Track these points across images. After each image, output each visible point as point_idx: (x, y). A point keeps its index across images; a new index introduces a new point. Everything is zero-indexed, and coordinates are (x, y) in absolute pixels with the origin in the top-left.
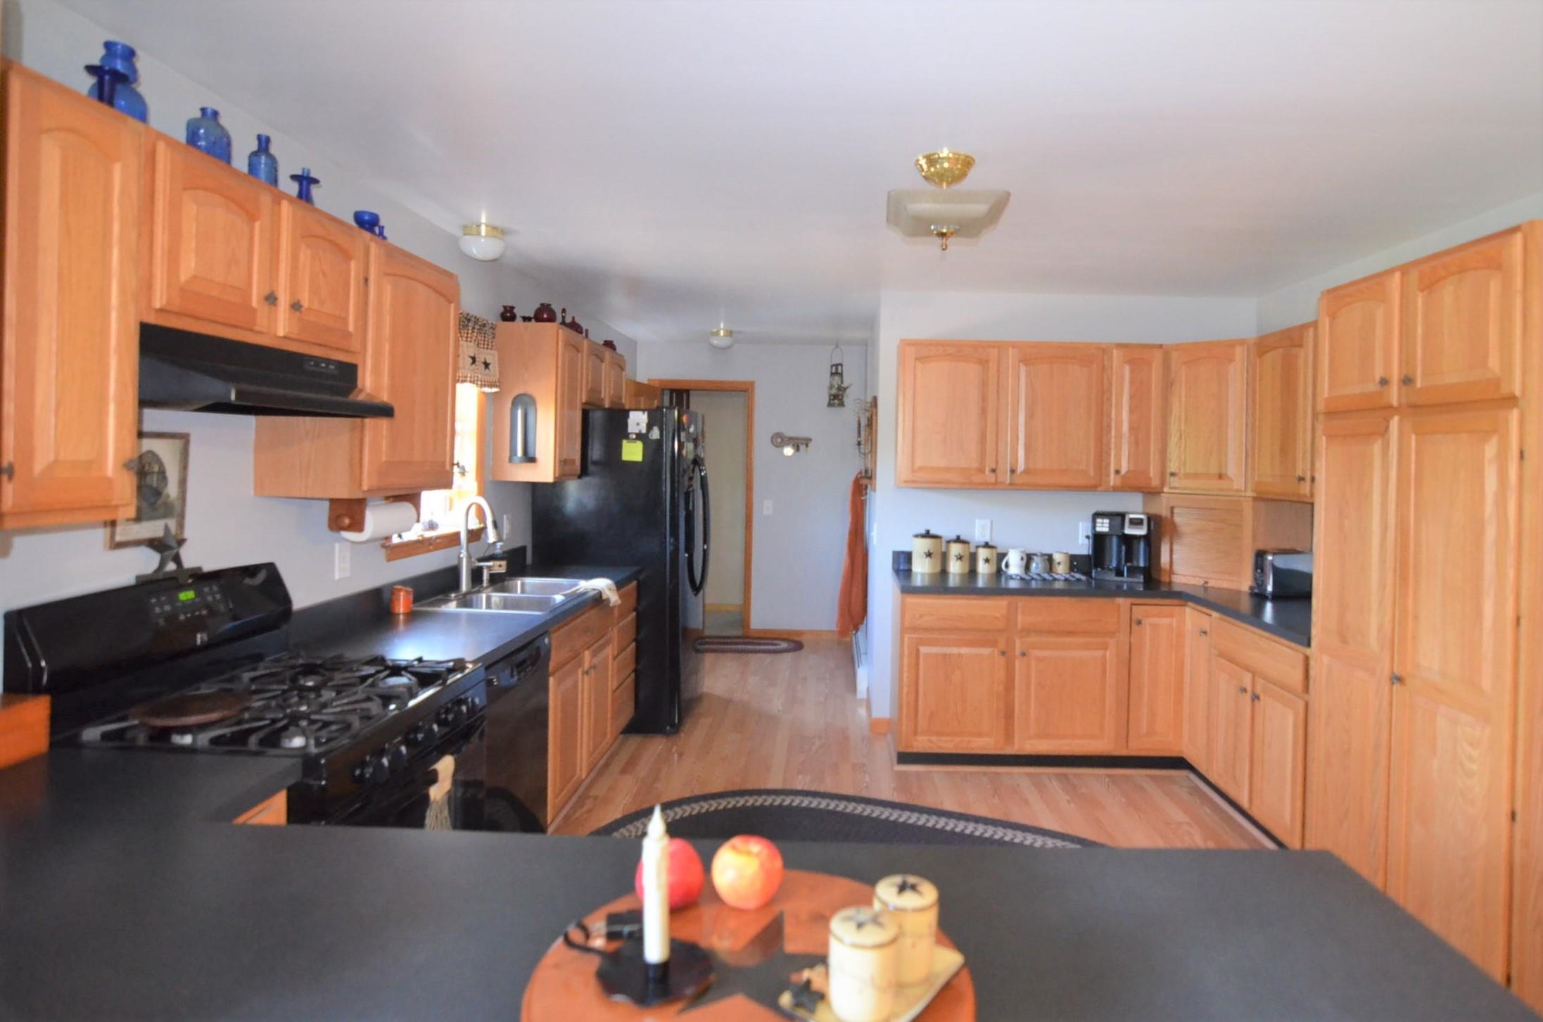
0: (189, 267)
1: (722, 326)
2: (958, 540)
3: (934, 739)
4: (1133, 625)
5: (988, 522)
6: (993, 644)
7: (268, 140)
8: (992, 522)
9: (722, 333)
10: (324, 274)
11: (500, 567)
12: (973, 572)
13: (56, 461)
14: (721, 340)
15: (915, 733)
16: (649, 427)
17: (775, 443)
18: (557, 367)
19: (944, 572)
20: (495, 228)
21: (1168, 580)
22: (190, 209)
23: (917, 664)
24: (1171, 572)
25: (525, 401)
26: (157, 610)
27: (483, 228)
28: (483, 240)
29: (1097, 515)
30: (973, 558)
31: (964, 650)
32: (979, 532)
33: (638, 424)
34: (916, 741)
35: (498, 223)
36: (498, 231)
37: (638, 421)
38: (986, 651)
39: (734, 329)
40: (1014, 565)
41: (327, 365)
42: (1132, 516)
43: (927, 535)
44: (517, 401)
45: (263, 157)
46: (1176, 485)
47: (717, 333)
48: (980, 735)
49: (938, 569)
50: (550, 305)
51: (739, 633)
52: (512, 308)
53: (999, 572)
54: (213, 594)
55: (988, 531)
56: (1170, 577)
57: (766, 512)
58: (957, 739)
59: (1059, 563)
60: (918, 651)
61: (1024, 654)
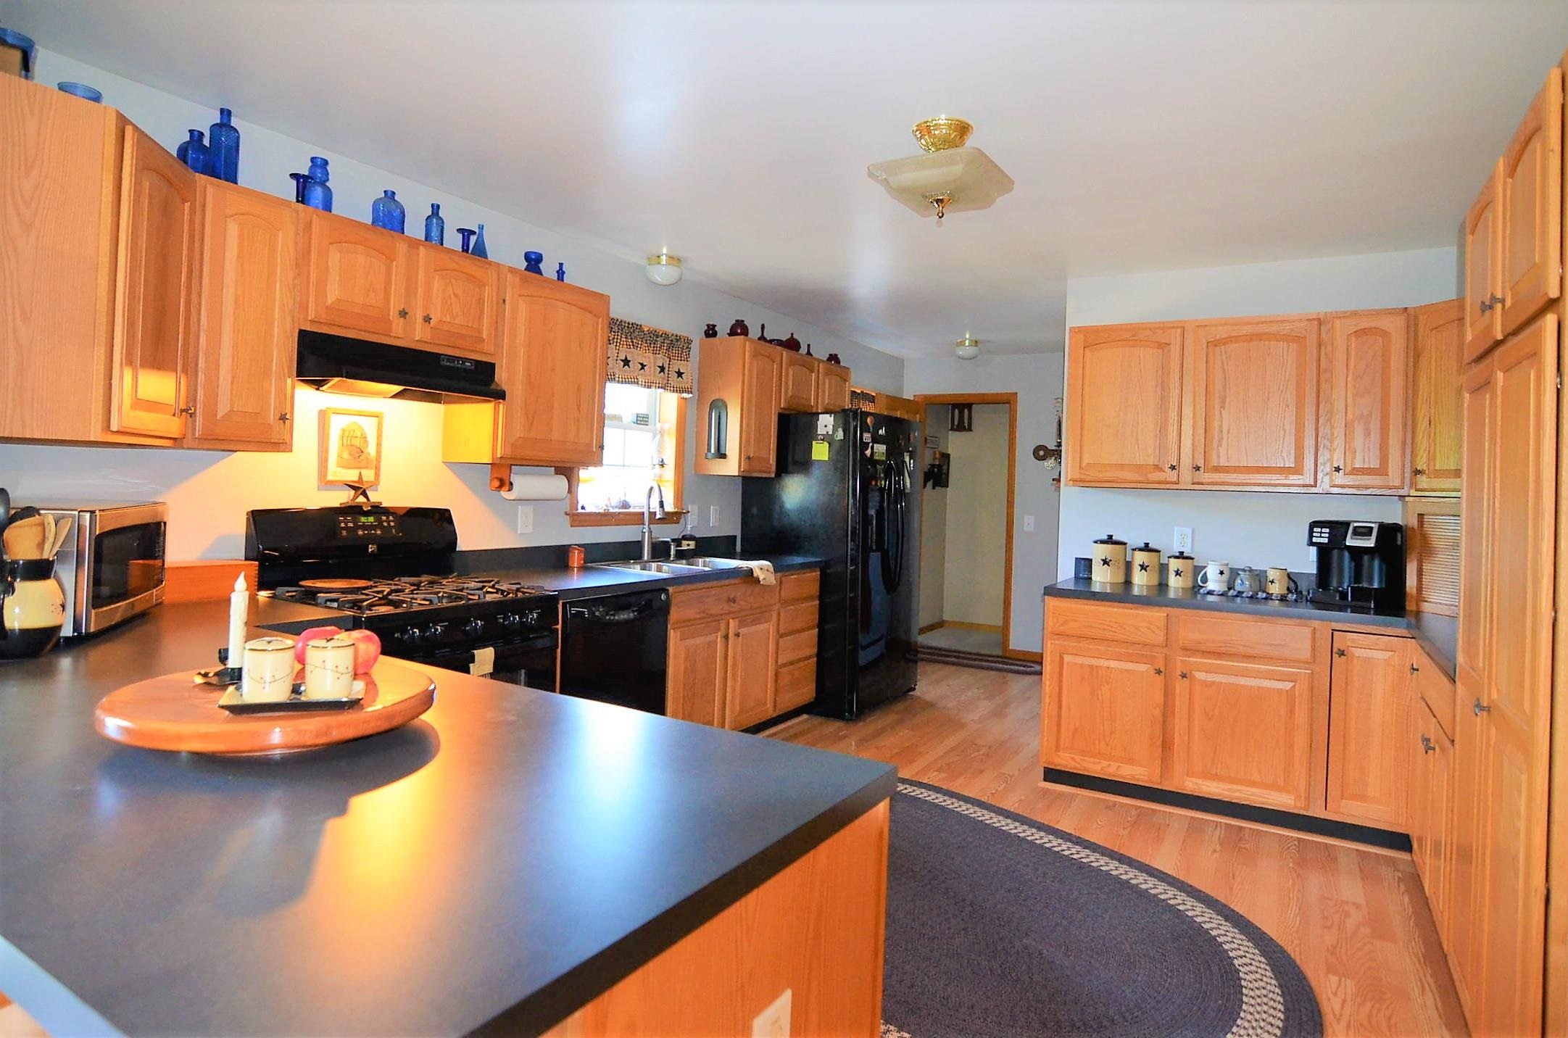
0: (333, 293)
1: (967, 336)
2: (1146, 548)
3: (1078, 758)
4: (1334, 655)
5: (1190, 530)
6: (1149, 660)
7: (438, 206)
8: (1193, 530)
9: (967, 343)
10: (456, 296)
11: (688, 545)
12: (1163, 586)
13: (232, 411)
14: (967, 350)
15: (1058, 749)
16: (835, 430)
17: (1036, 455)
18: (744, 375)
19: (1128, 583)
20: (672, 258)
21: (1414, 608)
22: (334, 256)
23: (1061, 674)
24: (1420, 598)
25: (718, 406)
26: (343, 525)
27: (664, 258)
28: (664, 268)
29: (1314, 524)
30: (1163, 569)
31: (1113, 664)
32: (1174, 539)
33: (826, 426)
34: (1058, 756)
35: (676, 253)
36: (675, 260)
37: (826, 423)
38: (1142, 667)
39: (980, 337)
40: (1215, 583)
41: (463, 363)
42: (1356, 524)
43: (1110, 540)
44: (714, 405)
45: (435, 220)
46: (1424, 485)
47: (962, 343)
48: (1131, 761)
49: (1121, 579)
50: (743, 321)
51: (1000, 653)
52: (714, 326)
53: (1196, 589)
54: (389, 522)
55: (1189, 541)
56: (1418, 605)
57: (1026, 528)
58: (1105, 763)
59: (1272, 582)
60: (1061, 659)
61: (1184, 676)
